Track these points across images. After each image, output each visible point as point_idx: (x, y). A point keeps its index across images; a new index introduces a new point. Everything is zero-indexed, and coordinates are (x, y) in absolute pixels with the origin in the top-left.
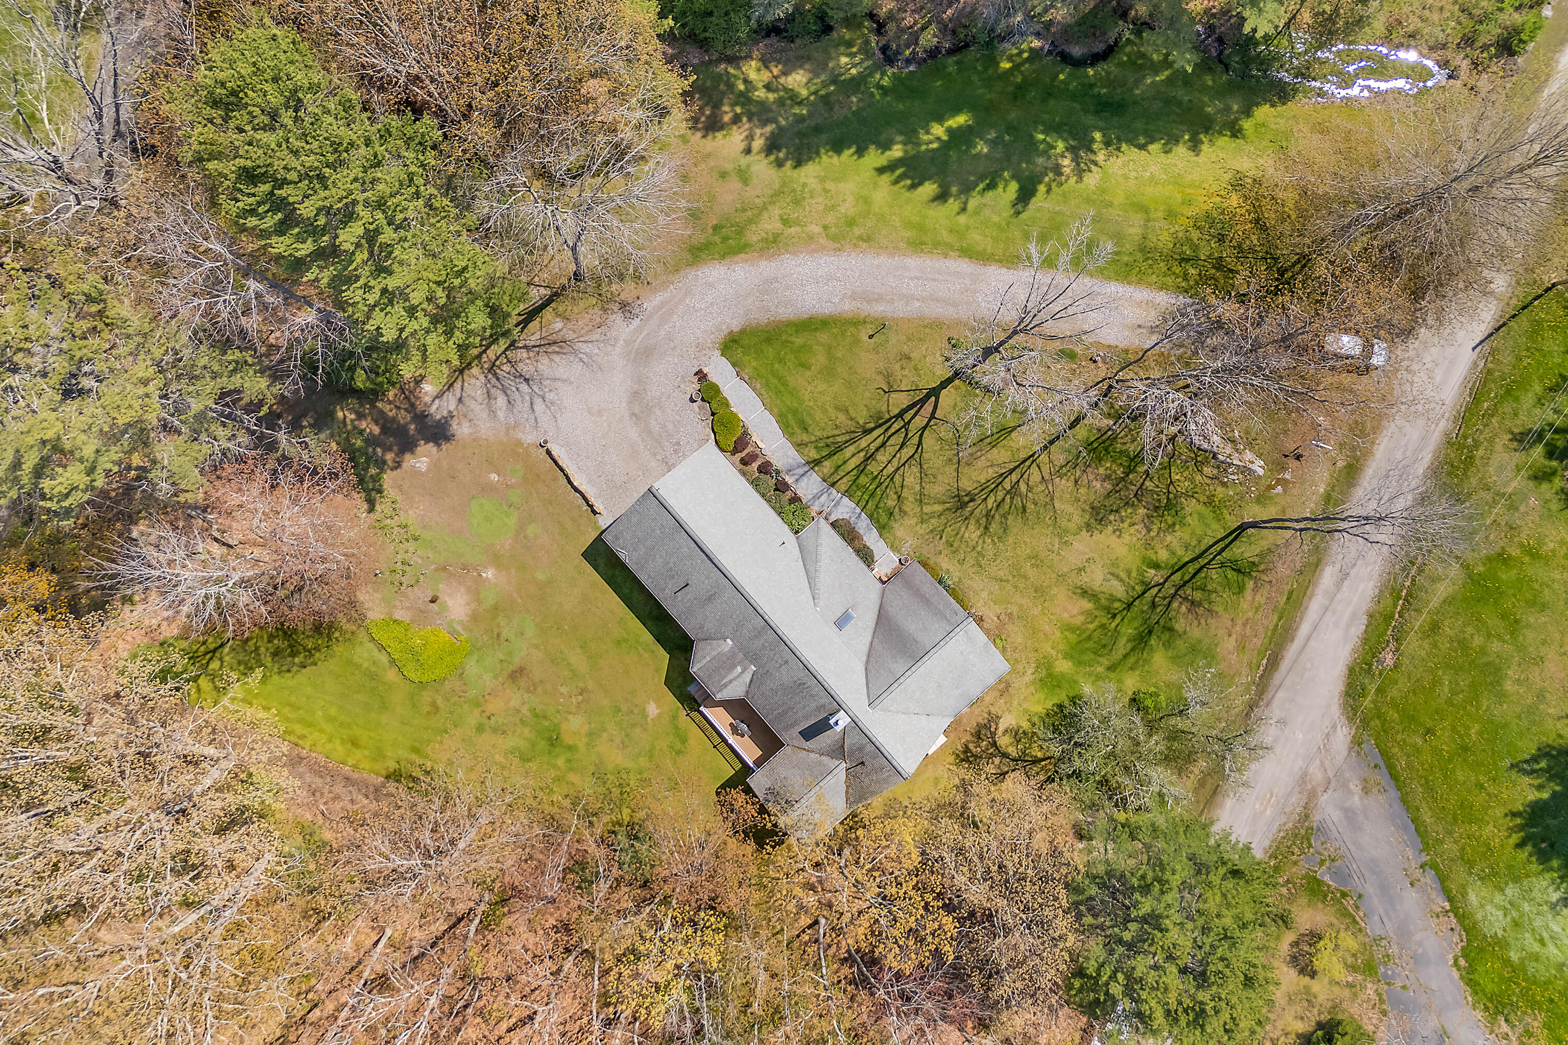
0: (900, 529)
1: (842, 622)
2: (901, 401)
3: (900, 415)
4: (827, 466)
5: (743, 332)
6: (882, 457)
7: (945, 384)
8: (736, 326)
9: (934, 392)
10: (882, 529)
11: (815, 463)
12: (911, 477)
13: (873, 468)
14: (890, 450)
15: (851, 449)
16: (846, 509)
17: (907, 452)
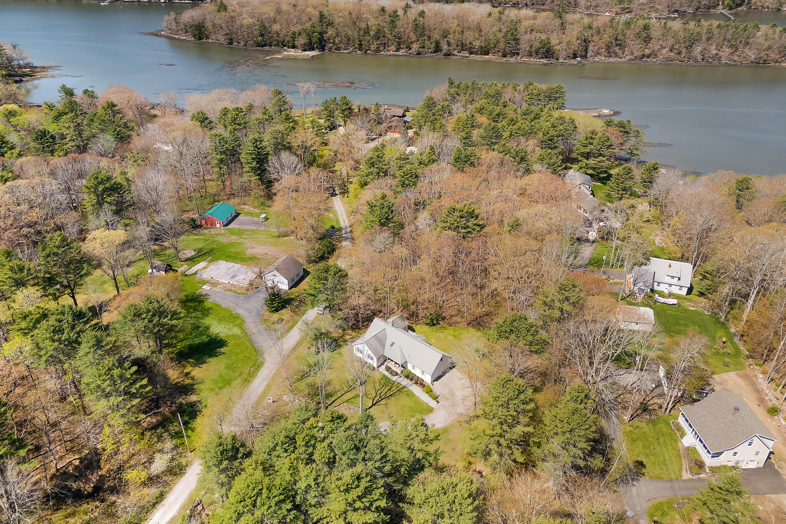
0: (379, 377)
1: (392, 344)
2: (383, 402)
3: (382, 399)
4: (400, 387)
5: (428, 414)
6: (386, 390)
7: (371, 407)
8: (431, 414)
9: (373, 405)
10: (384, 376)
11: (405, 387)
12: (378, 387)
13: (388, 388)
14: (384, 392)
15: (395, 391)
16: (394, 378)
17: (379, 392)
